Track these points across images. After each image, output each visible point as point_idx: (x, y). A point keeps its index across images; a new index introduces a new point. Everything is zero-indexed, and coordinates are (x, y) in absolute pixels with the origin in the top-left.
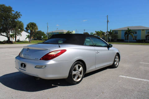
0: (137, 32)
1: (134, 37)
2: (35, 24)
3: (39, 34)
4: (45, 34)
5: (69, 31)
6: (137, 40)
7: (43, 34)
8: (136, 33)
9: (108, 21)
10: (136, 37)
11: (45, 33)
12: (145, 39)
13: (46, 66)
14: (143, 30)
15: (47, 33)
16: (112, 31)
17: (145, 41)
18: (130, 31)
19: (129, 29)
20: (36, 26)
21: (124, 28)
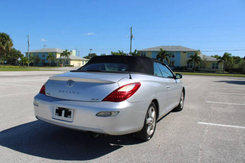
0: (175, 54)
1: (170, 63)
2: (8, 37)
3: (11, 53)
4: (22, 55)
5: (66, 50)
6: (175, 67)
7: (19, 54)
8: (173, 56)
9: (132, 37)
10: (173, 63)
11: (22, 53)
12: (186, 65)
13: (119, 112)
14: (185, 52)
15: (27, 53)
16: (137, 53)
17: (186, 69)
18: (165, 54)
19: (163, 50)
20: (9, 40)
21: (156, 48)
